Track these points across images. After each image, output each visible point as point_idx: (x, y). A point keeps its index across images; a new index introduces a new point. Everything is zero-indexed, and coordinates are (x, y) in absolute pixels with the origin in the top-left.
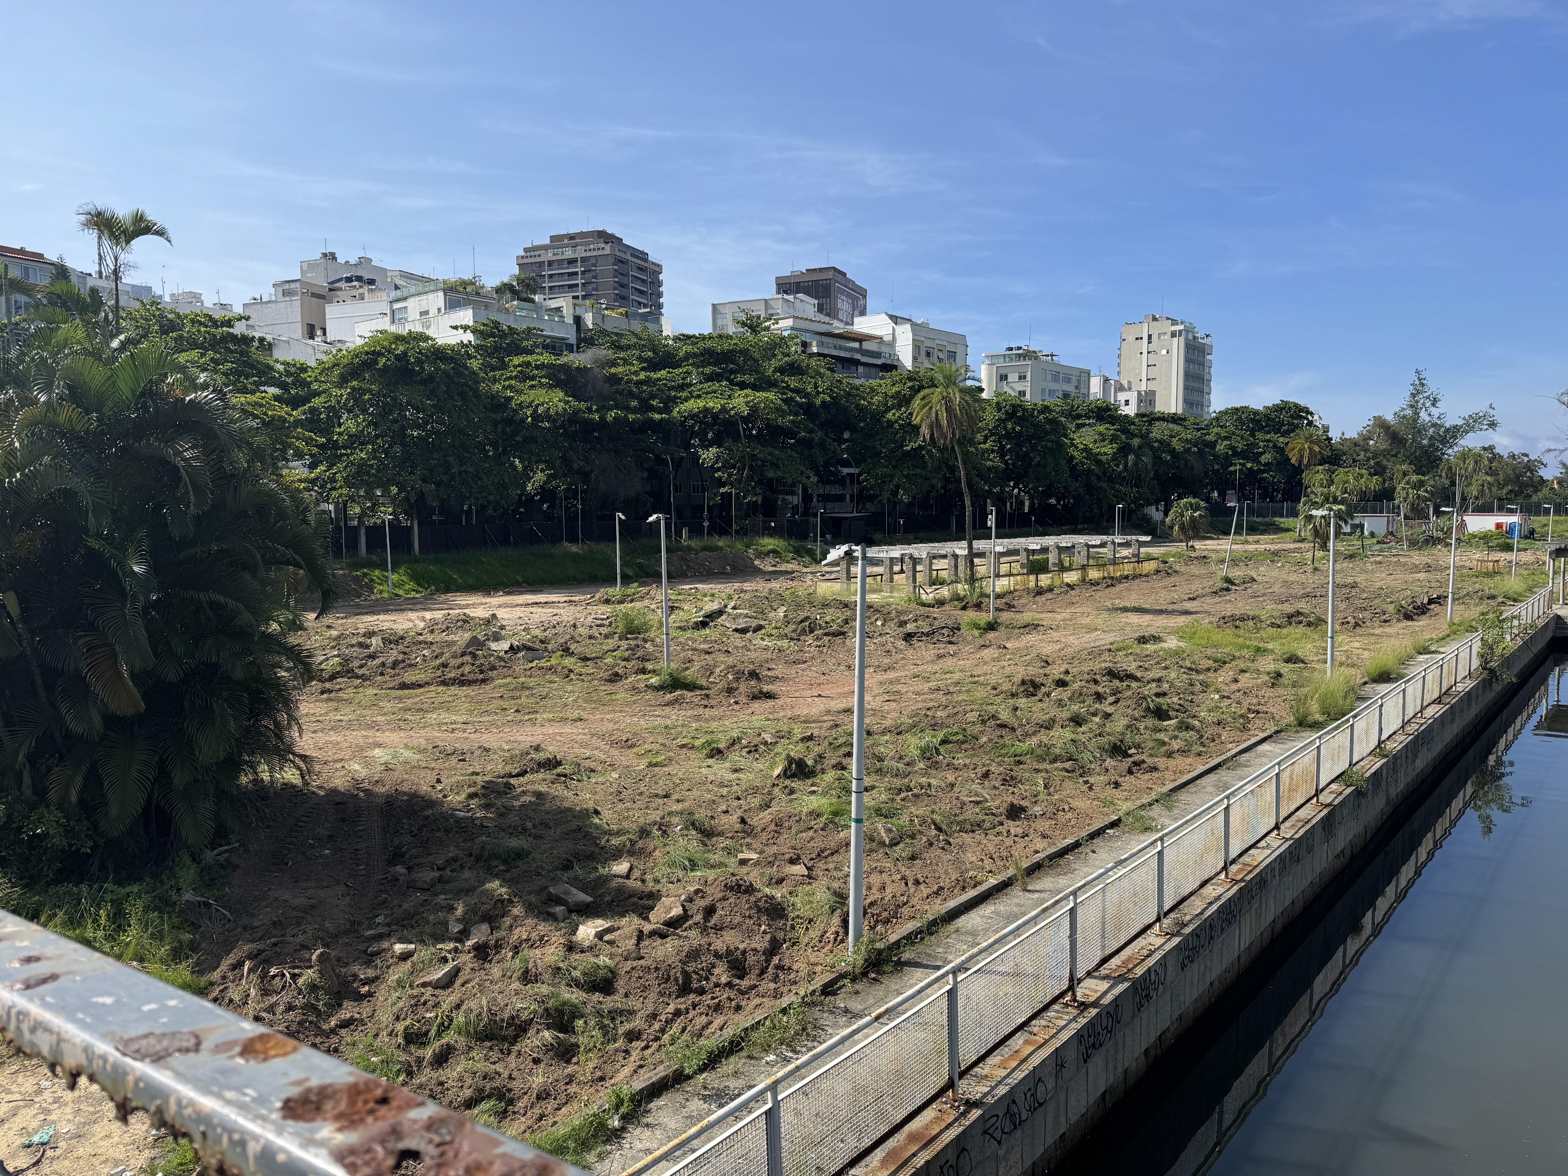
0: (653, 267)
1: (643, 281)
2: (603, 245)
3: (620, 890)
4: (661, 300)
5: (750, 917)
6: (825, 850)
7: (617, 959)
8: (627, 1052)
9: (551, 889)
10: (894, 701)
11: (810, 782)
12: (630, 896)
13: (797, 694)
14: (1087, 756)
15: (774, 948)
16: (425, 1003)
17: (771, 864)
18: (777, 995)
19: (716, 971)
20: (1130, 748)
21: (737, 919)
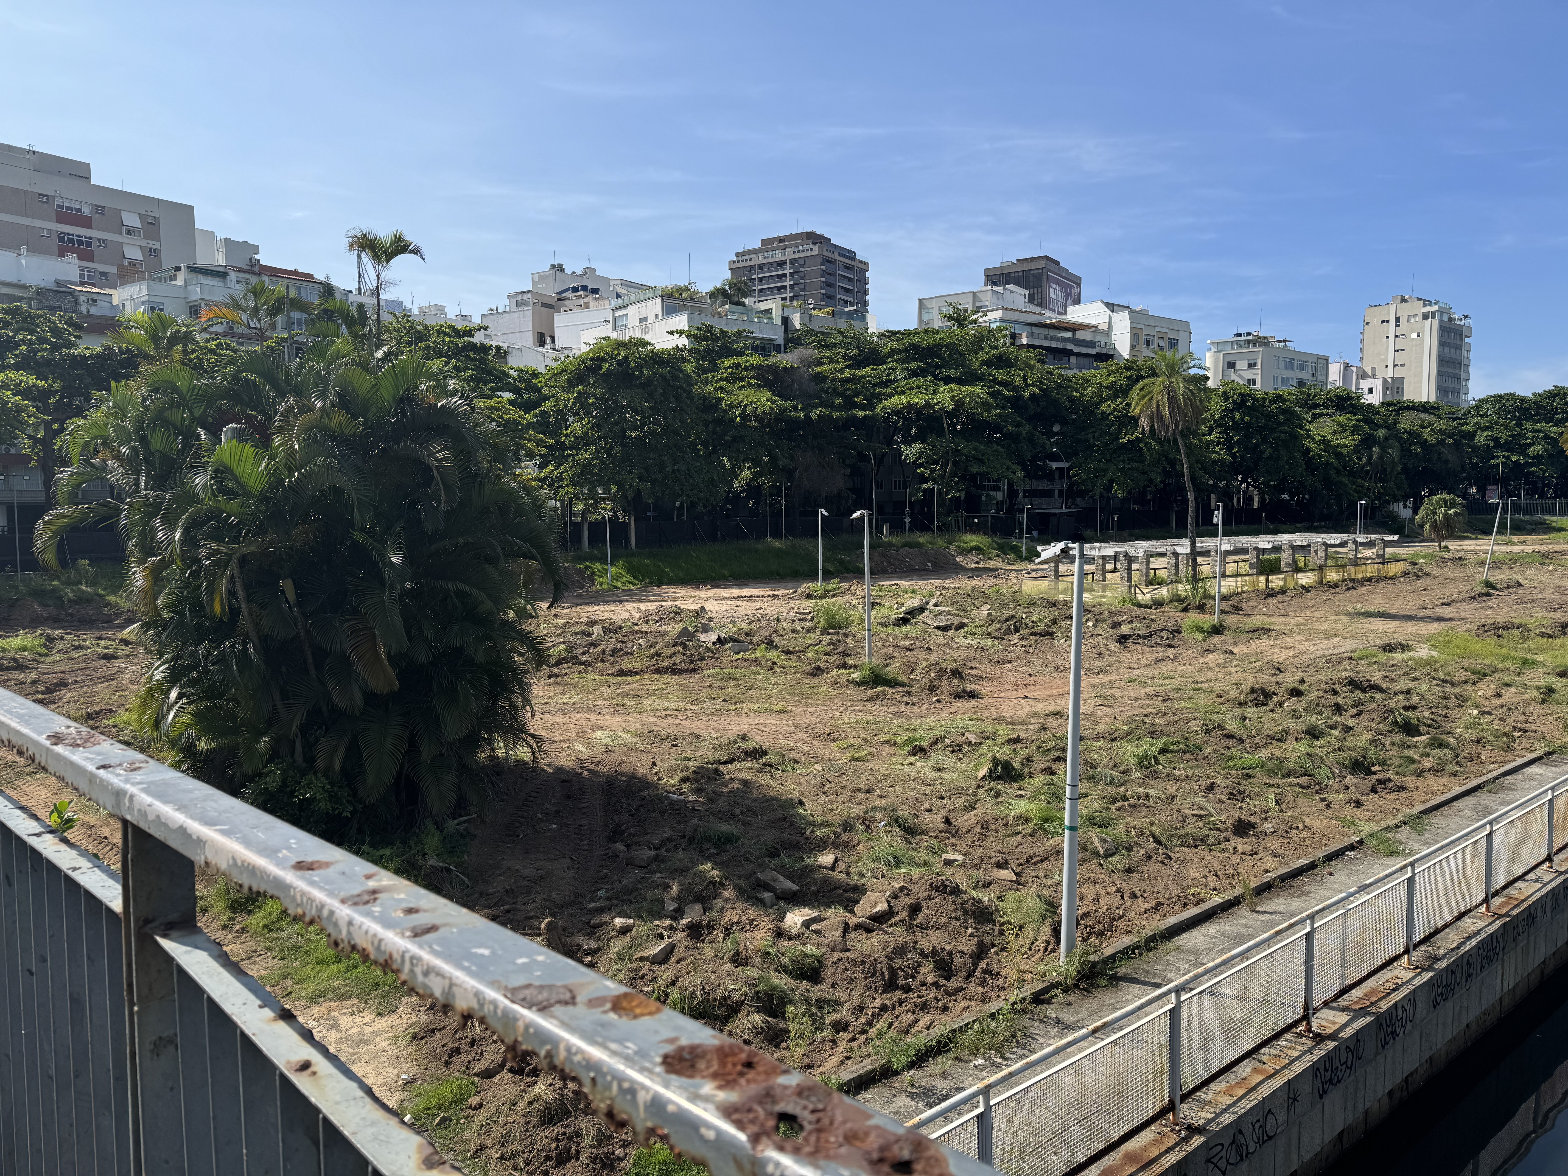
0: (860, 265)
1: (850, 279)
2: (811, 246)
3: (826, 881)
4: (867, 298)
5: (956, 919)
6: (1034, 856)
7: (824, 949)
8: (834, 1042)
9: (759, 875)
10: (1107, 705)
11: (1017, 785)
12: (836, 888)
13: (1002, 695)
14: (1324, 772)
15: (981, 952)
16: (643, 977)
17: (977, 866)
18: (984, 1000)
19: (923, 970)
20: (1373, 765)
21: (943, 920)
